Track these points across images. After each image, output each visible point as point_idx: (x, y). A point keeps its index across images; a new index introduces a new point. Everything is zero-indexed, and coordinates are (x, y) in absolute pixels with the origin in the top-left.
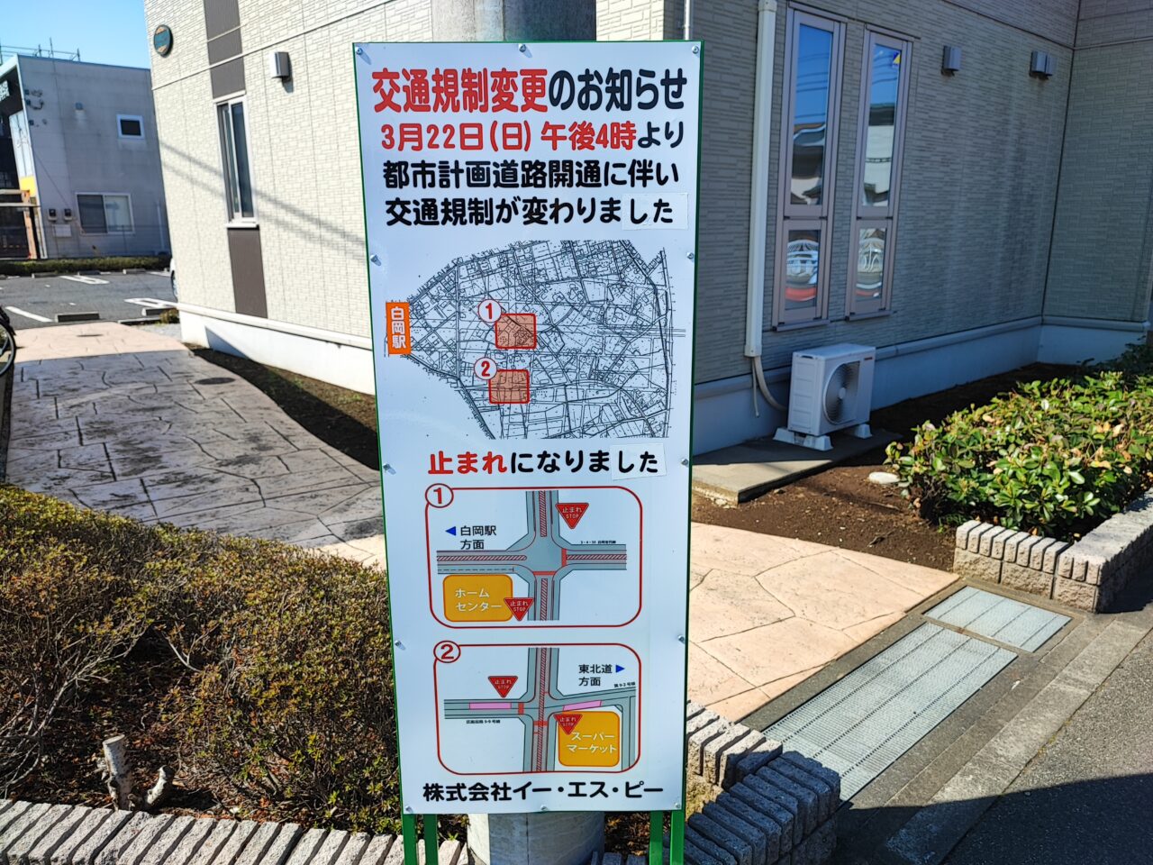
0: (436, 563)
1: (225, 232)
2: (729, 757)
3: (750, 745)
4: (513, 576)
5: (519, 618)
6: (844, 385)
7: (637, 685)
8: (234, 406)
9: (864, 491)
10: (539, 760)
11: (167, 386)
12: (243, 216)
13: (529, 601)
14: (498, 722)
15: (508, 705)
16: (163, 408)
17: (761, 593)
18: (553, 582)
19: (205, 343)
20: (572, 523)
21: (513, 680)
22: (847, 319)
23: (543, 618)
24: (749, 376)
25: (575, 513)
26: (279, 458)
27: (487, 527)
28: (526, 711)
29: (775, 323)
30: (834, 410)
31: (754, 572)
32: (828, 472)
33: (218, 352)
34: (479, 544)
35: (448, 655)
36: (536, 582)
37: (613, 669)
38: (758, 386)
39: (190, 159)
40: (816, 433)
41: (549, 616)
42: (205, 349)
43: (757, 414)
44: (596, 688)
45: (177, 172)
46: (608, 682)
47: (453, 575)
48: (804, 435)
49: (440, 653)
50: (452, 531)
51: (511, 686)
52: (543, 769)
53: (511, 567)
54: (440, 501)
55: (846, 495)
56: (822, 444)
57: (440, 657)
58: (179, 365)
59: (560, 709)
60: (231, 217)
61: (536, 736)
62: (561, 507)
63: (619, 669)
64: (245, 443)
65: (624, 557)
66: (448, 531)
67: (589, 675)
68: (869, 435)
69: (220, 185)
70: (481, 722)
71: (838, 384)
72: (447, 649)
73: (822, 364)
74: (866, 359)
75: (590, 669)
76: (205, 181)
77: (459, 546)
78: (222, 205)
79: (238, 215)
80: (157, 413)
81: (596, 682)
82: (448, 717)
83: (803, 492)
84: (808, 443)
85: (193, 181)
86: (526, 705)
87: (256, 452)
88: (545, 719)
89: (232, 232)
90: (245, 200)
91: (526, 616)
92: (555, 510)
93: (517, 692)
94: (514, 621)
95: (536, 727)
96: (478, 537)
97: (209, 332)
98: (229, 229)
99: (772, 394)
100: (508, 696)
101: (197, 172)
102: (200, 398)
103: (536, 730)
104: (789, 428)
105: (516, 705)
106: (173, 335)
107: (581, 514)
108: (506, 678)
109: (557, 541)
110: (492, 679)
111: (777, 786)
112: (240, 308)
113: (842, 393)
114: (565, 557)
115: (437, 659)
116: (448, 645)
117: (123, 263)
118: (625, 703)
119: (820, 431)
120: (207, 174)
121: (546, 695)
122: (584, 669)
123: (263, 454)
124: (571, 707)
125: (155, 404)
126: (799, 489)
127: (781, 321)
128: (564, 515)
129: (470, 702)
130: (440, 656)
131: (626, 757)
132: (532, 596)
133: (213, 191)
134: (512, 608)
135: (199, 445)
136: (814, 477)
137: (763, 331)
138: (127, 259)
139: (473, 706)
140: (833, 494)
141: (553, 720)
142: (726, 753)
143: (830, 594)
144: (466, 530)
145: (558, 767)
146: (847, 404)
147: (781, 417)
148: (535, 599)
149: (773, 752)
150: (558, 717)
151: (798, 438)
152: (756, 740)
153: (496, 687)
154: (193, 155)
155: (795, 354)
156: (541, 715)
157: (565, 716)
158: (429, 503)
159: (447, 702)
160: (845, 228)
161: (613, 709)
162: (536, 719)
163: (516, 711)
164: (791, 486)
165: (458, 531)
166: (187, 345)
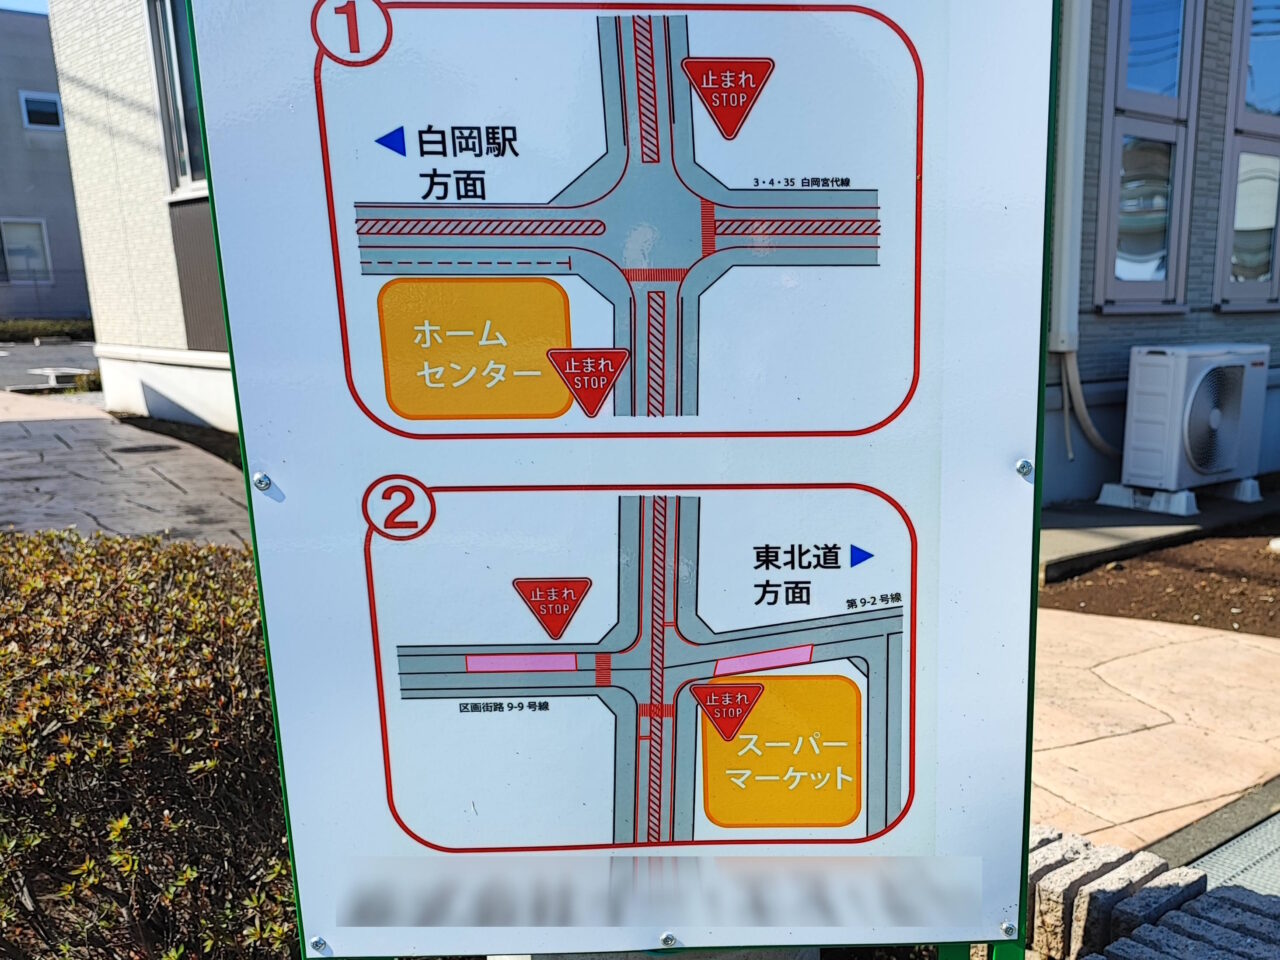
0: (355, 240)
1: (166, 211)
2: (1093, 897)
3: (1137, 876)
4: (570, 284)
5: (591, 410)
6: (1218, 404)
7: (906, 601)
8: (169, 476)
9: (1264, 567)
10: (654, 811)
11: (63, 454)
12: (194, 179)
13: (617, 358)
14: (544, 706)
15: (568, 662)
16: (46, 478)
17: (1106, 690)
18: (680, 302)
19: (140, 408)
20: (730, 122)
21: (580, 587)
22: (1216, 309)
23: (656, 409)
24: (1057, 388)
25: (737, 89)
26: (233, 532)
27: (492, 131)
28: (616, 678)
29: (1099, 300)
30: (1203, 449)
31: (1088, 663)
32: (1196, 543)
33: (162, 421)
34: (471, 182)
35: (400, 518)
36: (633, 301)
37: (844, 557)
38: (1072, 409)
39: (106, 94)
40: (1172, 486)
41: (670, 402)
42: (142, 418)
43: (1071, 456)
44: (799, 612)
45: (87, 121)
46: (830, 592)
47: (405, 278)
48: (1149, 492)
49: (380, 510)
50: (394, 141)
51: (574, 606)
52: (665, 837)
53: (563, 256)
54: (355, 47)
55: (1234, 572)
56: (1182, 503)
57: (379, 523)
58: (91, 432)
59: (706, 670)
60: (175, 184)
61: (645, 745)
62: (698, 69)
63: (859, 556)
64: (178, 516)
65: (871, 227)
66: (382, 141)
67: (780, 575)
68: (1257, 497)
69: (154, 131)
70: (499, 707)
71: (1207, 402)
72: (398, 498)
73: (1183, 363)
74: (1255, 364)
75: (784, 558)
76: (132, 129)
77: (415, 189)
78: (159, 165)
79: (186, 180)
80: (36, 484)
81: (799, 592)
82: (409, 693)
83: (1157, 568)
84: (1157, 504)
85: (112, 132)
86: (616, 661)
87: (194, 526)
88: (668, 700)
89: (177, 210)
90: (197, 153)
91: (608, 405)
92: (681, 80)
93: (591, 623)
94: (575, 418)
95: (645, 721)
96: (467, 161)
97: (147, 390)
98: (172, 205)
99: (1096, 424)
100: (568, 637)
101: (116, 114)
102: (115, 467)
103: (645, 730)
104: (1125, 479)
105: (590, 662)
106: (92, 404)
107: (752, 95)
108: (560, 584)
109: (688, 174)
110: (524, 587)
111: (1211, 943)
112: (195, 342)
113: (1215, 418)
114: (710, 228)
115: (372, 528)
116: (400, 486)
117: (35, 329)
118: (874, 651)
119: (1179, 483)
120: (134, 115)
121: (670, 631)
122: (767, 556)
123: (206, 528)
124: (732, 665)
125: (34, 473)
126: (1150, 565)
127: (1110, 297)
128: (706, 97)
129: (467, 652)
130: (379, 521)
131: (878, 801)
132: (624, 343)
133: (144, 144)
134: (569, 379)
135: (95, 518)
136: (1172, 550)
137: (1081, 312)
138: (41, 324)
139: (475, 663)
140: (1210, 570)
141: (687, 701)
142: (1087, 889)
143: (1232, 692)
144: (433, 140)
145: (705, 829)
146: (1225, 438)
147: (1111, 464)
148: (632, 353)
149: (1188, 886)
150: (701, 692)
151: (1140, 497)
152: (1149, 868)
153: (535, 608)
154: (111, 87)
155: (1135, 350)
156: (657, 687)
157: (721, 690)
158: (323, 51)
159: (405, 652)
160: (1216, 145)
161: (844, 668)
162: (644, 698)
163: (591, 678)
164: (1135, 561)
165: (411, 142)
166: (111, 413)
